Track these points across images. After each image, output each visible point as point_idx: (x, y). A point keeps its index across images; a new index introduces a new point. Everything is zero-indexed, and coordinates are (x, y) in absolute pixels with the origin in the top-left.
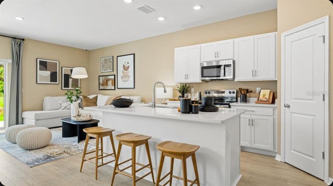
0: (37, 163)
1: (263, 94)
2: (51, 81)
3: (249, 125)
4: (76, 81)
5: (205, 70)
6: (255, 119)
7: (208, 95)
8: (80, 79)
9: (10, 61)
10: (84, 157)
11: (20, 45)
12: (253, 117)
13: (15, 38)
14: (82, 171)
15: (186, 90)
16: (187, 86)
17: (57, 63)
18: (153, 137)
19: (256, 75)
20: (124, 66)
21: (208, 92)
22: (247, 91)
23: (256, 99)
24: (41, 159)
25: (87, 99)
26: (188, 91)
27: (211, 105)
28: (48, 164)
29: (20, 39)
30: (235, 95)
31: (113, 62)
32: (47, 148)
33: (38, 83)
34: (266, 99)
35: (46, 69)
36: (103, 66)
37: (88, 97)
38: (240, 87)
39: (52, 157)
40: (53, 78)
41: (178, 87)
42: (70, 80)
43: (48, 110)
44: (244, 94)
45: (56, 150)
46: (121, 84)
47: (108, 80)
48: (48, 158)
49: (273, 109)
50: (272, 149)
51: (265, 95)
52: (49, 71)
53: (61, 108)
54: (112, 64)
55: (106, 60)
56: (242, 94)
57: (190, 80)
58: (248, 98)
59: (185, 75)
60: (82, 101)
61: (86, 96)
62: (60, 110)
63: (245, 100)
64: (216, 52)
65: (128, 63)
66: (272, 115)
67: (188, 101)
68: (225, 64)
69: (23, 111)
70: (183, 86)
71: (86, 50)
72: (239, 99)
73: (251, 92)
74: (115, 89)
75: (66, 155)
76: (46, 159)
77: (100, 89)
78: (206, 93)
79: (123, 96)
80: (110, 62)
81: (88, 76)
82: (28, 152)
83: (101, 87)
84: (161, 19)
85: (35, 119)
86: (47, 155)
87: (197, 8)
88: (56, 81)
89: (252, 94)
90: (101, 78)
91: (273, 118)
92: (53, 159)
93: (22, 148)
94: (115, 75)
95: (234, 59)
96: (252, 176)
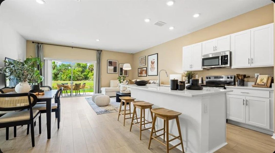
0: (100, 113)
1: (260, 79)
2: (114, 72)
3: (243, 105)
4: (126, 72)
5: (205, 61)
6: (249, 100)
7: (209, 80)
8: (129, 70)
9: (96, 62)
10: (120, 112)
11: (100, 53)
12: (248, 98)
13: (98, 50)
14: (119, 120)
15: (191, 76)
16: (192, 73)
17: (116, 62)
18: (154, 104)
19: (252, 63)
20: (152, 62)
21: (208, 77)
22: (245, 76)
23: (253, 83)
24: (103, 111)
25: (131, 82)
26: (193, 77)
27: (197, 85)
28: (105, 114)
29: (100, 51)
30: (233, 80)
31: (145, 60)
32: (108, 106)
33: (108, 72)
34: (264, 83)
35: (111, 65)
36: (140, 62)
37: (132, 80)
38: (238, 74)
39: (108, 111)
40: (115, 70)
41: (185, 74)
42: (123, 71)
43: (112, 87)
44: (241, 79)
45: (111, 108)
46: (150, 73)
47: (143, 70)
48: (106, 111)
49: (270, 92)
50: (268, 128)
51: (263, 80)
52: (113, 66)
53: (118, 86)
54: (145, 61)
55: (142, 59)
56: (239, 79)
57: (194, 69)
58: (245, 83)
59: (190, 65)
60: (128, 83)
61: (131, 80)
62: (118, 87)
63: (242, 83)
64: (215, 47)
65: (154, 60)
66: (269, 97)
67: (175, 81)
68: (222, 55)
69: (101, 87)
70: (189, 73)
71: (132, 54)
72: (237, 83)
73: (249, 77)
74: (146, 76)
75: (115, 111)
76: (105, 112)
77: (139, 76)
78: (207, 78)
79: (150, 80)
80: (144, 60)
81: (132, 69)
82: (99, 107)
83: (139, 75)
84: (171, 28)
85: (105, 91)
86: (106, 110)
87: (196, 16)
88: (116, 72)
89: (250, 79)
90: (139, 69)
91: (270, 100)
92: (108, 112)
93: (97, 105)
94: (146, 68)
95: (231, 51)
96: (237, 145)
